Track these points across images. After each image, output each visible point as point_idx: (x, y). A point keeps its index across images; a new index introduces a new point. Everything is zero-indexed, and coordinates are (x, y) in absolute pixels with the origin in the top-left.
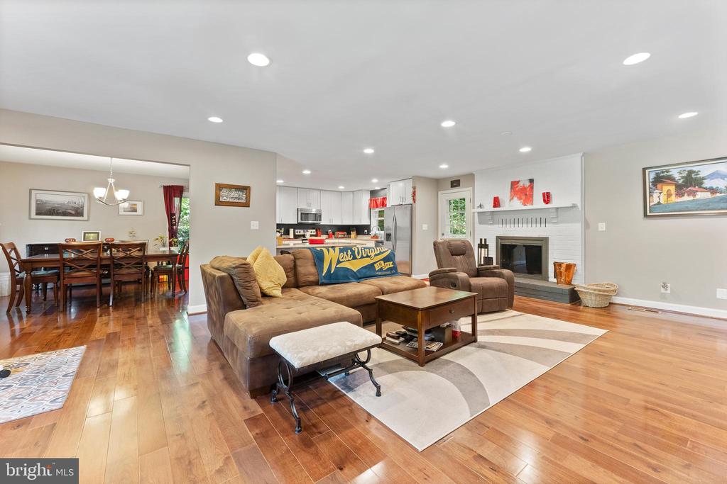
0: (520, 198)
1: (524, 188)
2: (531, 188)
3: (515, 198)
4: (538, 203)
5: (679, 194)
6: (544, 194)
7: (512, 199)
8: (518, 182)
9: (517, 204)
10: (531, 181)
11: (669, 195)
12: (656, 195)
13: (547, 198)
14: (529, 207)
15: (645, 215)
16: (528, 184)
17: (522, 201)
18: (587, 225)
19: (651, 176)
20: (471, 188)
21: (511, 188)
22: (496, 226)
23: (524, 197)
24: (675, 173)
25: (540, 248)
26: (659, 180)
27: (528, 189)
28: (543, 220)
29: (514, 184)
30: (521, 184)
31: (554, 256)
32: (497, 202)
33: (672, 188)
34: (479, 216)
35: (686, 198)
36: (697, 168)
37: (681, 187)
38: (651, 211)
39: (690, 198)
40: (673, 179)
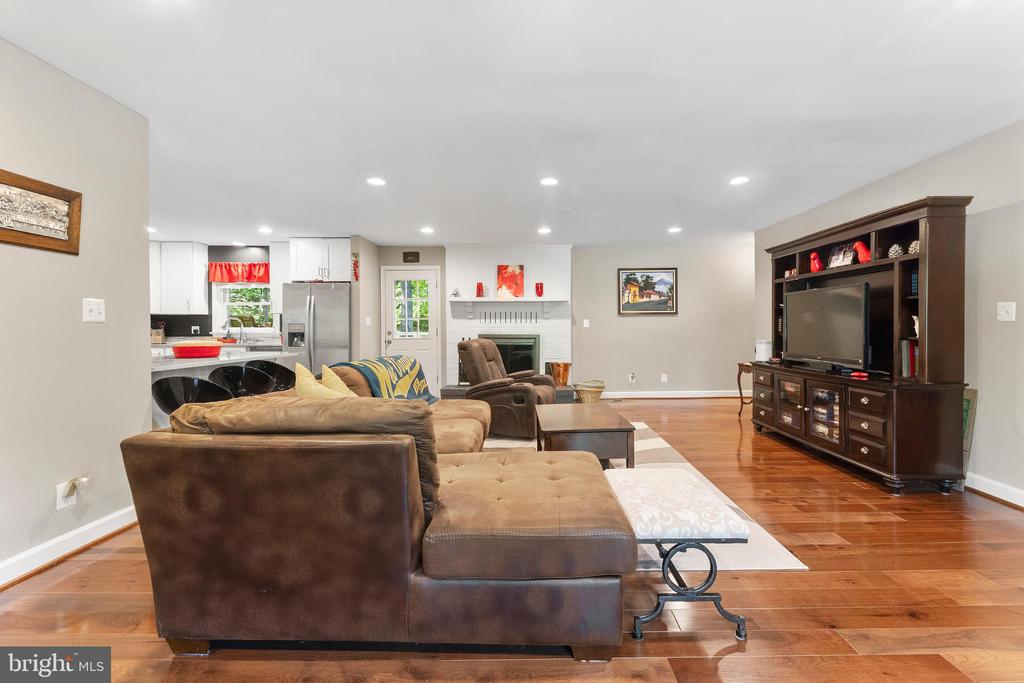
0: (509, 288)
1: (513, 275)
2: (522, 275)
3: (504, 287)
4: (529, 294)
5: (642, 296)
6: (537, 284)
7: (500, 287)
8: (507, 268)
9: (506, 294)
10: (521, 267)
11: (635, 296)
12: (626, 295)
13: (539, 290)
14: (519, 299)
15: (619, 313)
16: (518, 271)
17: (513, 290)
18: (574, 323)
19: (623, 277)
20: (438, 267)
21: (498, 274)
22: (477, 322)
23: (514, 287)
24: (638, 276)
25: (530, 348)
26: (630, 281)
27: (518, 277)
28: (534, 315)
29: (501, 269)
30: (510, 270)
31: (546, 355)
32: (480, 291)
33: (637, 289)
34: (452, 306)
35: (645, 299)
36: (651, 275)
37: (641, 289)
38: (623, 309)
39: (648, 300)
40: (637, 282)
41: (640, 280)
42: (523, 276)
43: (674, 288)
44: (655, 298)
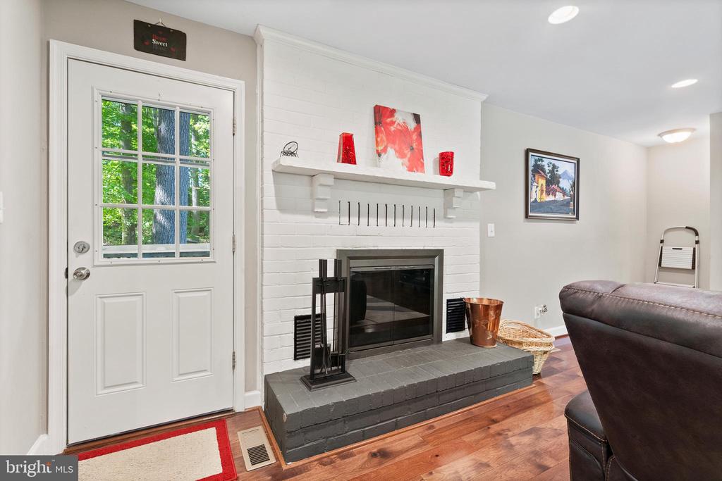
0: (402, 155)
1: (404, 131)
2: (418, 130)
3: (391, 151)
5: (549, 193)
7: (382, 150)
8: (393, 112)
9: (393, 165)
10: (417, 118)
11: (542, 191)
12: (534, 189)
13: (446, 162)
14: (416, 177)
15: (527, 216)
16: (412, 125)
17: (406, 160)
19: (532, 162)
23: (408, 154)
24: (546, 163)
26: (538, 169)
27: (415, 137)
28: (431, 214)
30: (398, 118)
32: (347, 152)
33: (543, 182)
35: (551, 198)
36: (557, 163)
37: (549, 183)
38: (531, 210)
39: (553, 199)
40: (544, 172)
41: (547, 169)
42: (420, 135)
43: (576, 185)
44: (559, 196)
